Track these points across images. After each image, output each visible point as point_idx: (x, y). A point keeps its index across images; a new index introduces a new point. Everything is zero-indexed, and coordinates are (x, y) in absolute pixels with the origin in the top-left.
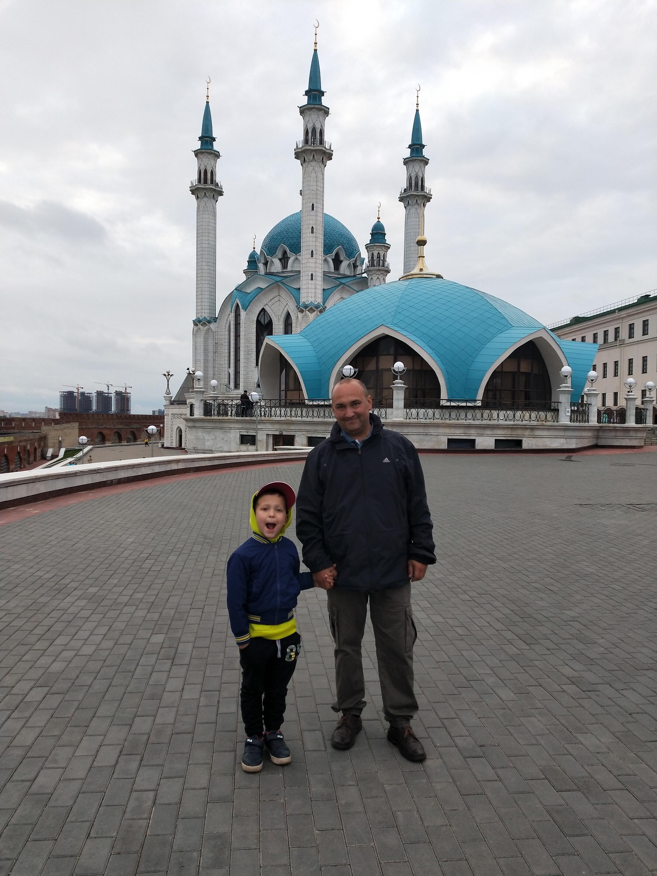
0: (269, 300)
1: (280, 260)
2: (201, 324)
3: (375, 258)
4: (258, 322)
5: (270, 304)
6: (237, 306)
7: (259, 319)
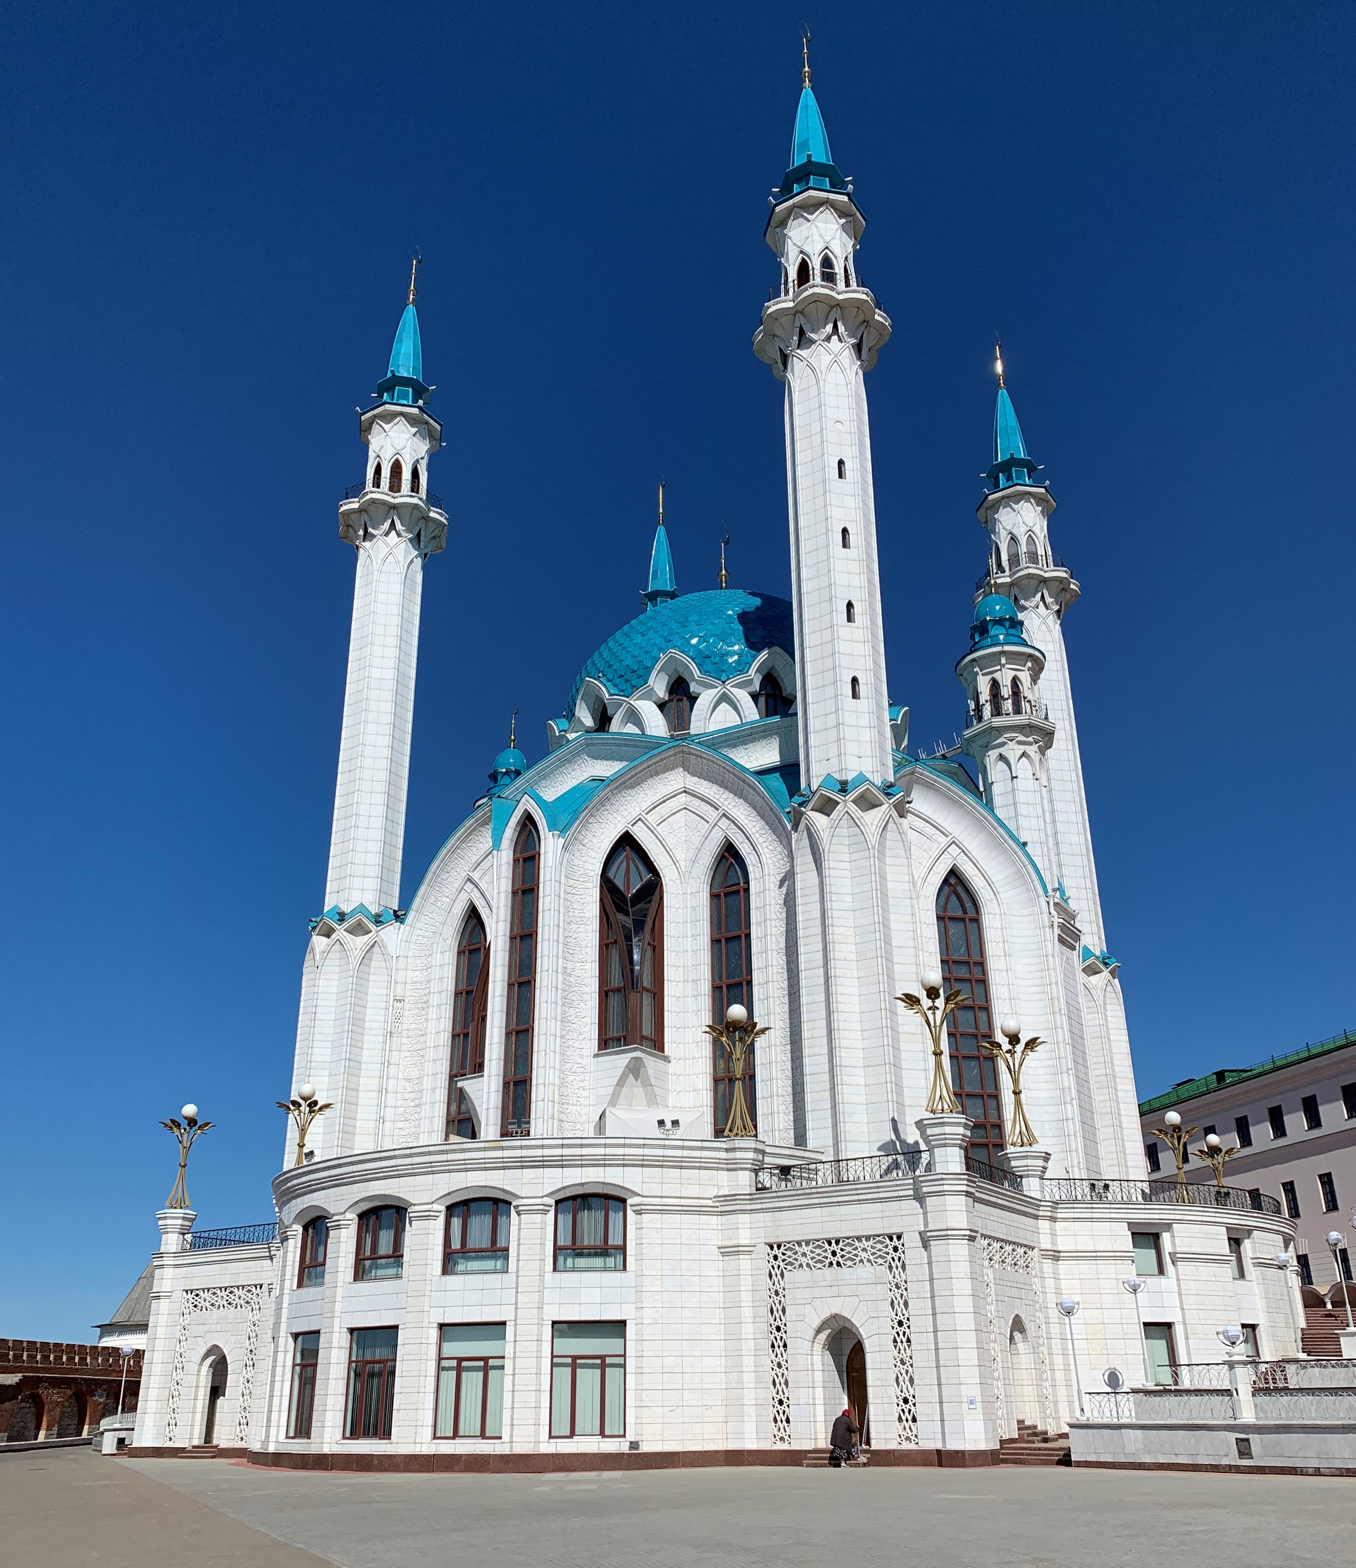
0: (647, 804)
1: (661, 706)
2: (346, 925)
3: (1006, 692)
4: (606, 883)
5: (652, 818)
6: (528, 820)
7: (611, 875)
